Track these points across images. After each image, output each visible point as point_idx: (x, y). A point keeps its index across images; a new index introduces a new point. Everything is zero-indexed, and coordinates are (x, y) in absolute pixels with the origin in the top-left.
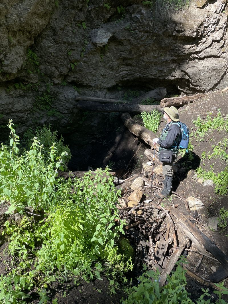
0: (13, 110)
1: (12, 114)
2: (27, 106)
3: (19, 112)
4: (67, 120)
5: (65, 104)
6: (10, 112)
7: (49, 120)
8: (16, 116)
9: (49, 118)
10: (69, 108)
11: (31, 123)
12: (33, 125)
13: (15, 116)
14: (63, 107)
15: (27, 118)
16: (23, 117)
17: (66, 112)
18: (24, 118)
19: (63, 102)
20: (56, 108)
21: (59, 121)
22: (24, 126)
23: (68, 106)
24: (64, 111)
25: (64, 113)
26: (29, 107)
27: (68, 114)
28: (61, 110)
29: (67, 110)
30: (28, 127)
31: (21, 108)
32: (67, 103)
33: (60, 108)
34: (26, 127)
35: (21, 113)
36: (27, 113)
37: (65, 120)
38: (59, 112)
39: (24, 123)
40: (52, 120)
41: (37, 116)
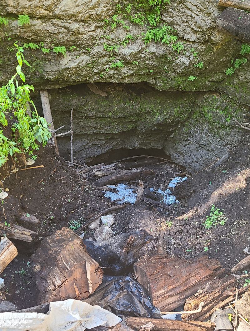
0: (57, 12)
1: (55, 21)
2: (94, 7)
3: (73, 19)
4: (192, 58)
5: (194, 15)
6: (50, 14)
7: (146, 52)
8: (65, 27)
9: (147, 47)
10: (200, 27)
11: (100, 50)
12: (105, 55)
13: (63, 27)
14: (187, 22)
15: (92, 38)
16: (82, 34)
17: (194, 37)
18: (85, 36)
19: (189, 9)
20: (171, 24)
21: (170, 58)
22: (85, 53)
23: (199, 22)
24: (189, 33)
25: (188, 41)
26: (99, 10)
27: (196, 45)
28: (181, 31)
29: (196, 32)
30: (92, 57)
31: (78, 9)
32: (197, 13)
33: (179, 25)
34: (89, 58)
35: (77, 21)
36: (94, 24)
37: (187, 57)
38: (176, 34)
39: (84, 48)
40: (154, 53)
41: (117, 37)
